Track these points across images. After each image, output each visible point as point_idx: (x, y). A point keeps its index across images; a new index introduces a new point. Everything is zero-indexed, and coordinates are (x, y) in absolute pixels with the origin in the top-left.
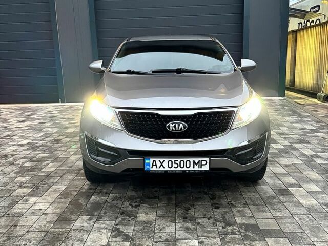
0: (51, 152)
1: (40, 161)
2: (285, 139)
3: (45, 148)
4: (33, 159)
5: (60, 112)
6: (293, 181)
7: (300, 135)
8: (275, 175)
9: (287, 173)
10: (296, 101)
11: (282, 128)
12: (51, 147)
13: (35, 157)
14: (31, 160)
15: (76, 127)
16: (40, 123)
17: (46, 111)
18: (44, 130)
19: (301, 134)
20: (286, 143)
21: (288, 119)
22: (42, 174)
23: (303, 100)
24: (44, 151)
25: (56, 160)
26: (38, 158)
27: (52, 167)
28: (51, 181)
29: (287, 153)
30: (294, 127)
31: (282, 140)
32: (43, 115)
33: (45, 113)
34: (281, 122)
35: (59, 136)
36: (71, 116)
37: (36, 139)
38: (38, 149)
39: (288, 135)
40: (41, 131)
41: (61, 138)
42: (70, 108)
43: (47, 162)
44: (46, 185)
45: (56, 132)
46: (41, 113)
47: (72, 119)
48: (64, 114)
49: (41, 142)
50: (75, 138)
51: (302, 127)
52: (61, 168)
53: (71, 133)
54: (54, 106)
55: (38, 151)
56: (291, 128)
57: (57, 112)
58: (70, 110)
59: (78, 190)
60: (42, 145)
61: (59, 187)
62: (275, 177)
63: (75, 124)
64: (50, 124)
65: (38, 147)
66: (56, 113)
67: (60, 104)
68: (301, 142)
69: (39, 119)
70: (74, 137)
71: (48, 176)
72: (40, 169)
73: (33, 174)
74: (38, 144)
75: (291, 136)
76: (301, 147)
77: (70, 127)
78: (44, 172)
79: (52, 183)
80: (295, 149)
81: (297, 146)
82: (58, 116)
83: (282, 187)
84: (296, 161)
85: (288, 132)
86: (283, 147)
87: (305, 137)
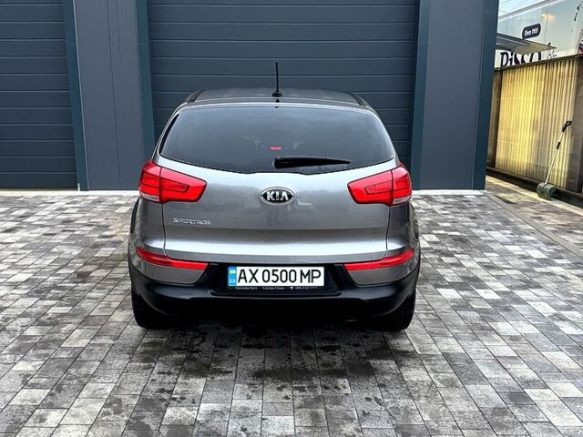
0: (74, 303)
1: (55, 322)
2: (498, 277)
3: (62, 293)
4: (43, 319)
5: (81, 210)
6: (530, 375)
7: (523, 271)
8: (496, 358)
9: (515, 355)
10: (502, 195)
11: (489, 254)
12: (72, 289)
13: (45, 314)
14: (38, 322)
15: (115, 244)
16: (45, 235)
17: (53, 207)
18: (55, 250)
19: (524, 267)
20: (501, 287)
21: (496, 235)
22: (64, 355)
23: (512, 195)
24: (61, 299)
25: (86, 320)
26: (50, 315)
27: (80, 338)
28: (84, 370)
29: (507, 309)
30: (510, 253)
31: (493, 281)
32: (50, 217)
33: (52, 212)
34: (485, 241)
35: (85, 264)
36: (101, 221)
37: (41, 270)
38: (49, 295)
39: (501, 269)
40: (48, 251)
41: (88, 268)
42: (99, 201)
43: (69, 327)
44: (75, 381)
45: (79, 256)
46: (44, 213)
47: (106, 227)
48: (88, 214)
49: (51, 278)
50: (116, 270)
51: (523, 253)
52: (99, 341)
53: (107, 258)
54: (67, 197)
55: (51, 299)
56: (504, 255)
57: (74, 210)
58: (100, 208)
59: (139, 393)
60: (55, 287)
61: (101, 386)
62: (497, 366)
63: (114, 239)
64: (64, 237)
65: (49, 289)
66: (73, 213)
67: (79, 193)
68: (528, 285)
69: (42, 226)
70: (113, 268)
71: (76, 359)
72: (59, 342)
73: (47, 355)
74: (47, 284)
75: (507, 271)
76: (530, 298)
77: (103, 245)
78: (66, 349)
79: (86, 376)
80: (519, 301)
81: (521, 294)
82: (77, 219)
83: (513, 388)
84: (528, 329)
85: (500, 264)
86: (497, 297)
87: (532, 274)
